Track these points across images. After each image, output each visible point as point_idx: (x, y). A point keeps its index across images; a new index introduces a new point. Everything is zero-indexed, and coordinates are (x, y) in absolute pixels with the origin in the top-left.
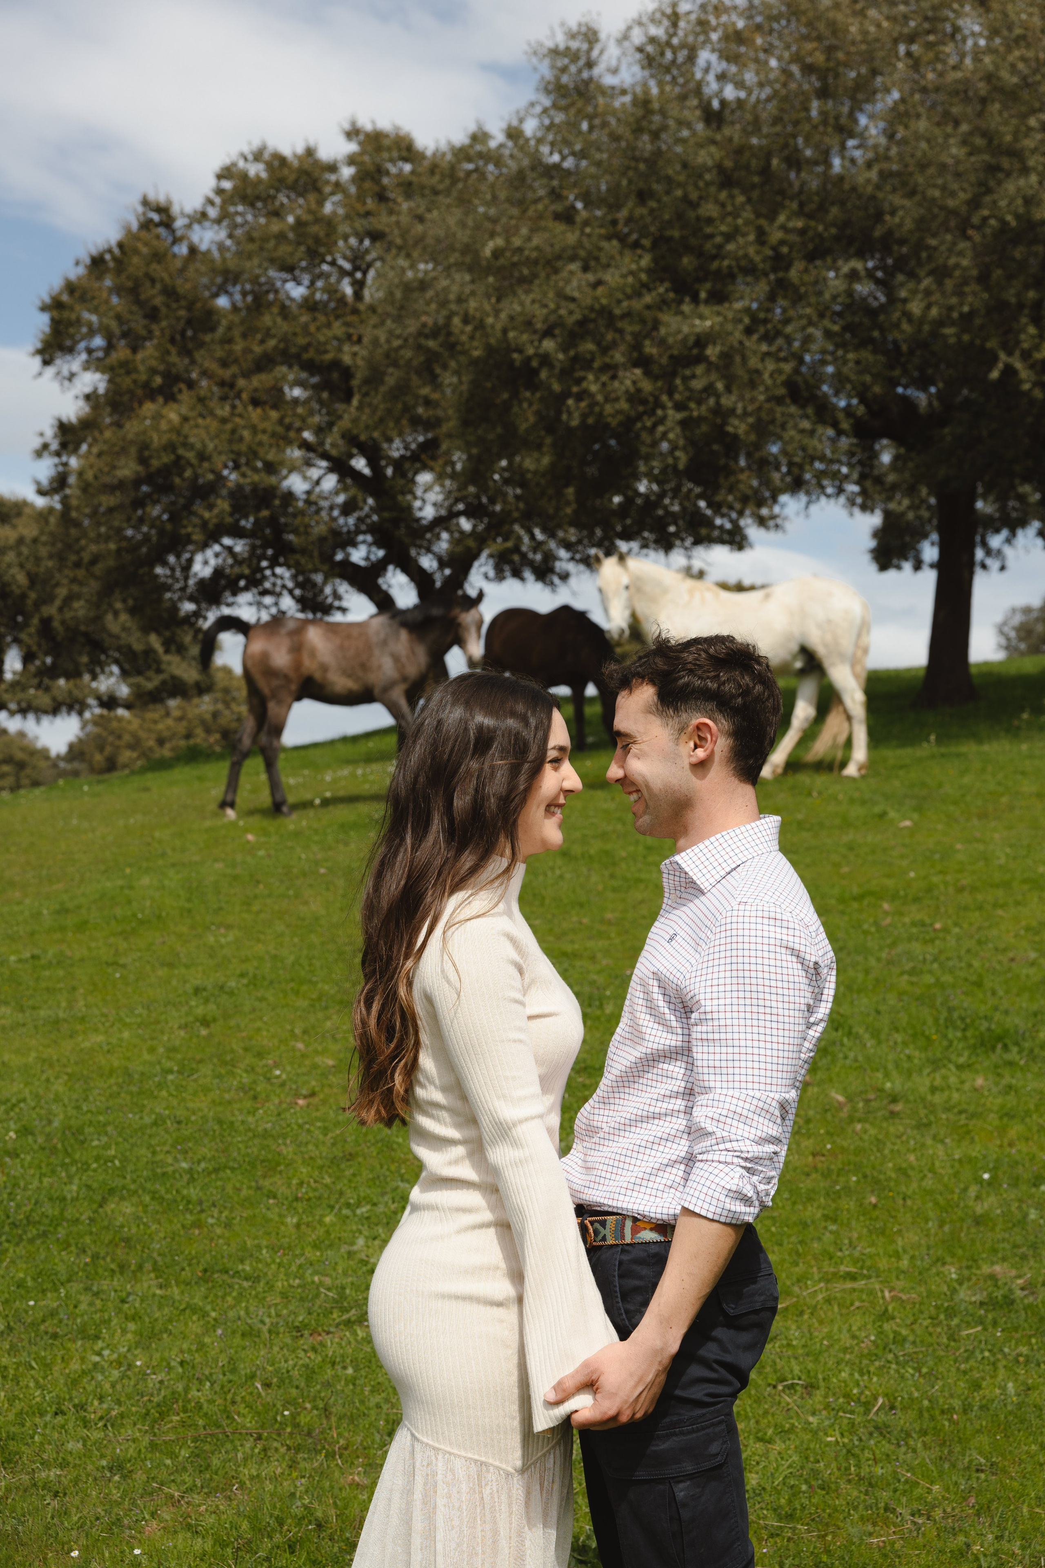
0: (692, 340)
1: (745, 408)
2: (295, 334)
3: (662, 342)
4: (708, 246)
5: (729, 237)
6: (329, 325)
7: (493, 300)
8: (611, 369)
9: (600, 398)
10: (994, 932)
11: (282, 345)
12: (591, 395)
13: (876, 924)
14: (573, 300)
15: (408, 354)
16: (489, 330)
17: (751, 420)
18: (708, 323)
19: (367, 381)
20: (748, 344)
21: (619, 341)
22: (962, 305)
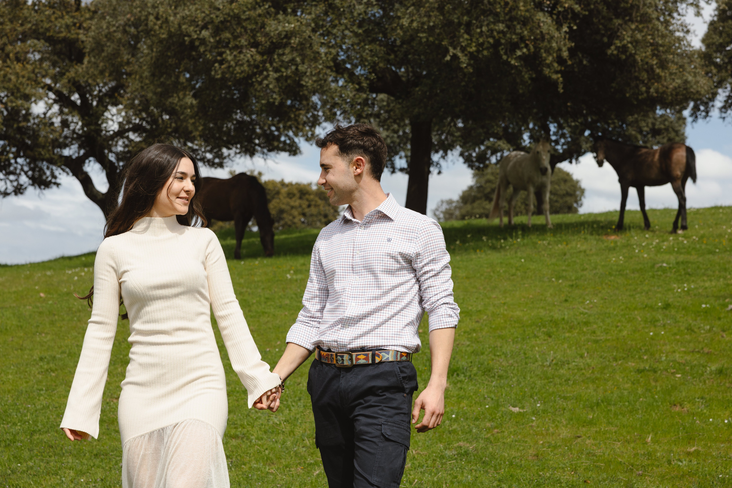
0: (284, 33)
1: (311, 72)
2: (42, 21)
3: (267, 35)
6: (62, 17)
7: (173, 7)
8: (239, 48)
9: (232, 63)
11: (34, 27)
12: (228, 62)
14: (219, 9)
15: (119, 35)
16: (171, 24)
17: (314, 78)
18: (293, 26)
19: (92, 50)
20: (313, 37)
21: (243, 33)
22: (429, 22)
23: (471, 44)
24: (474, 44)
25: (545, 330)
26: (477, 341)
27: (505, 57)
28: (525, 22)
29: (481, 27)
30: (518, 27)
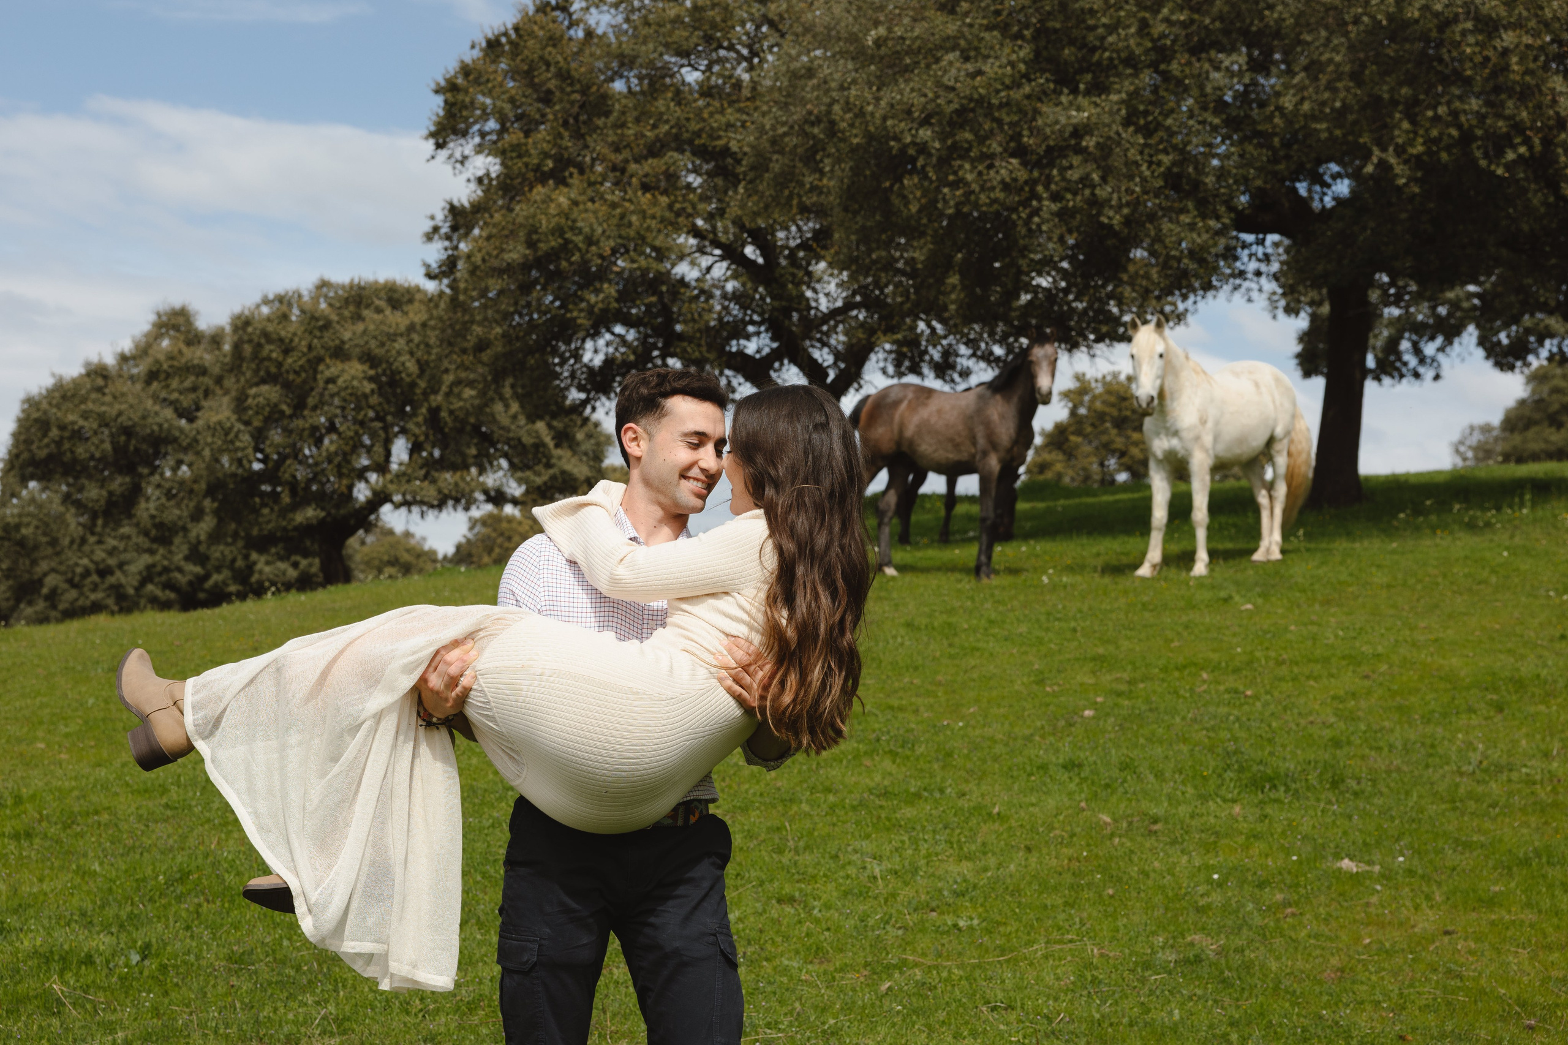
0: (1070, 129)
1: (1120, 199)
2: (688, 120)
3: (1040, 133)
4: (1091, 37)
5: (1112, 29)
6: (722, 111)
7: (874, 88)
8: (987, 159)
9: (975, 187)
10: (1302, 700)
11: (674, 131)
12: (967, 184)
13: (1192, 690)
14: (953, 89)
15: (792, 141)
16: (868, 118)
17: (1126, 211)
18: (1086, 114)
19: (752, 168)
20: (1124, 135)
21: (996, 131)
22: (1334, 100)
23: (1414, 139)
24: (1421, 140)
25: (1495, 697)
26: (1352, 718)
27: (1483, 163)
28: (1524, 94)
29: (1435, 108)
30: (1510, 104)
